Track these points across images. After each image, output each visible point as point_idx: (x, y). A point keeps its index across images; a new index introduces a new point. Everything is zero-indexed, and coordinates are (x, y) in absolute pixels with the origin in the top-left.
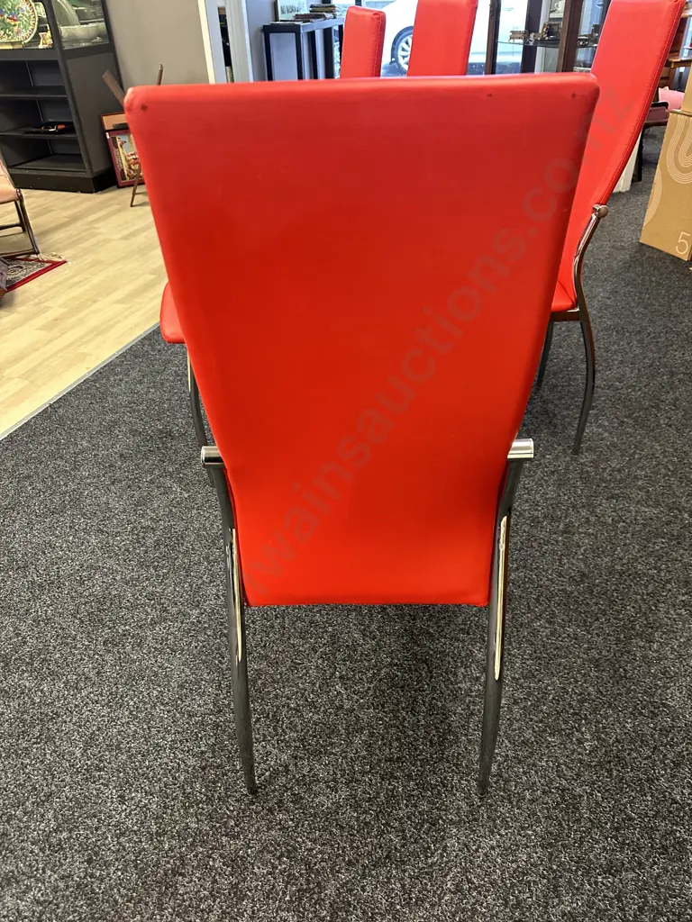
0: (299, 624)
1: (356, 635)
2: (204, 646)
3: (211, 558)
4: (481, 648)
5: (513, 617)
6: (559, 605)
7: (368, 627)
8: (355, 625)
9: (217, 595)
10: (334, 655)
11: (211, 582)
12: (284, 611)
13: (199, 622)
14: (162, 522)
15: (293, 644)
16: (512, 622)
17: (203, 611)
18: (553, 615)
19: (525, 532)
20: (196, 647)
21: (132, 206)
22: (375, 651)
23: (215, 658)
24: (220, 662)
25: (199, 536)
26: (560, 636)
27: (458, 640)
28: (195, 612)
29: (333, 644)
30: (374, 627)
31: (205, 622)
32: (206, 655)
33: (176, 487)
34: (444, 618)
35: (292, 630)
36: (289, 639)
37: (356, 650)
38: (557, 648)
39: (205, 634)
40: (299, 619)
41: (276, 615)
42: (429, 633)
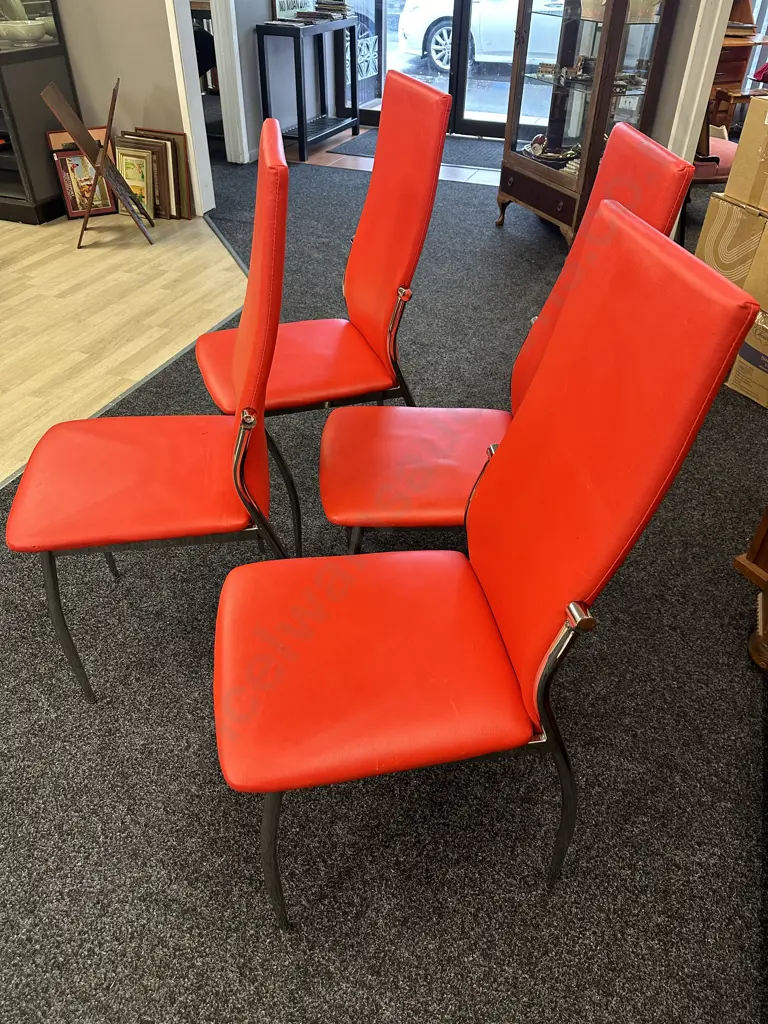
0: (159, 951)
1: (231, 975)
2: (28, 985)
3: (65, 828)
4: (391, 1000)
5: (440, 947)
6: (501, 925)
7: (250, 960)
8: (232, 956)
9: (61, 894)
10: (196, 1008)
11: (58, 869)
12: (144, 926)
13: (29, 939)
14: (13, 761)
15: (145, 987)
16: (437, 954)
17: (37, 920)
18: (491, 943)
19: (476, 798)
20: (17, 985)
21: (79, 247)
22: (251, 1004)
23: (38, 1007)
24: (44, 1013)
25: (57, 786)
26: (495, 980)
27: (363, 985)
28: (28, 922)
29: (199, 988)
30: (257, 960)
31: (37, 941)
32: (27, 1002)
33: (43, 703)
34: (352, 946)
35: (149, 962)
36: (142, 976)
37: (227, 1001)
38: (489, 1002)
39: (34, 962)
40: (161, 941)
41: (132, 934)
42: (328, 972)
